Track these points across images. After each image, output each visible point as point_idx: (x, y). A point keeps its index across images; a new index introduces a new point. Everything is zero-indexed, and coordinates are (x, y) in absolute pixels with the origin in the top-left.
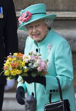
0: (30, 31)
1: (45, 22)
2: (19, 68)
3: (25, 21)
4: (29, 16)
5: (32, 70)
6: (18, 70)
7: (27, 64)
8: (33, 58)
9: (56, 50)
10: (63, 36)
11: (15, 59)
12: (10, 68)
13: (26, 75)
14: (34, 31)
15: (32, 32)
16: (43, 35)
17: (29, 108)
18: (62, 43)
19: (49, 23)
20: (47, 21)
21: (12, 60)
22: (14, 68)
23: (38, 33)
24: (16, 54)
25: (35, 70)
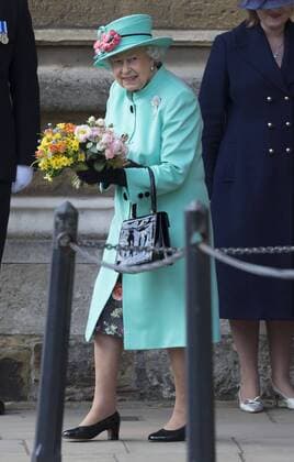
0: (118, 70)
1: (148, 52)
2: (66, 154)
3: (107, 50)
4: (116, 39)
5: (94, 157)
6: (64, 158)
7: (83, 146)
8: (95, 133)
9: (167, 110)
10: (184, 81)
11: (58, 135)
12: (49, 153)
13: (85, 168)
14: (125, 70)
15: (121, 73)
16: (143, 78)
17: (64, 229)
18: (182, 94)
19: (155, 55)
20: (153, 50)
21: (54, 138)
22: (56, 154)
23: (133, 74)
24: (61, 126)
25: (100, 156)
